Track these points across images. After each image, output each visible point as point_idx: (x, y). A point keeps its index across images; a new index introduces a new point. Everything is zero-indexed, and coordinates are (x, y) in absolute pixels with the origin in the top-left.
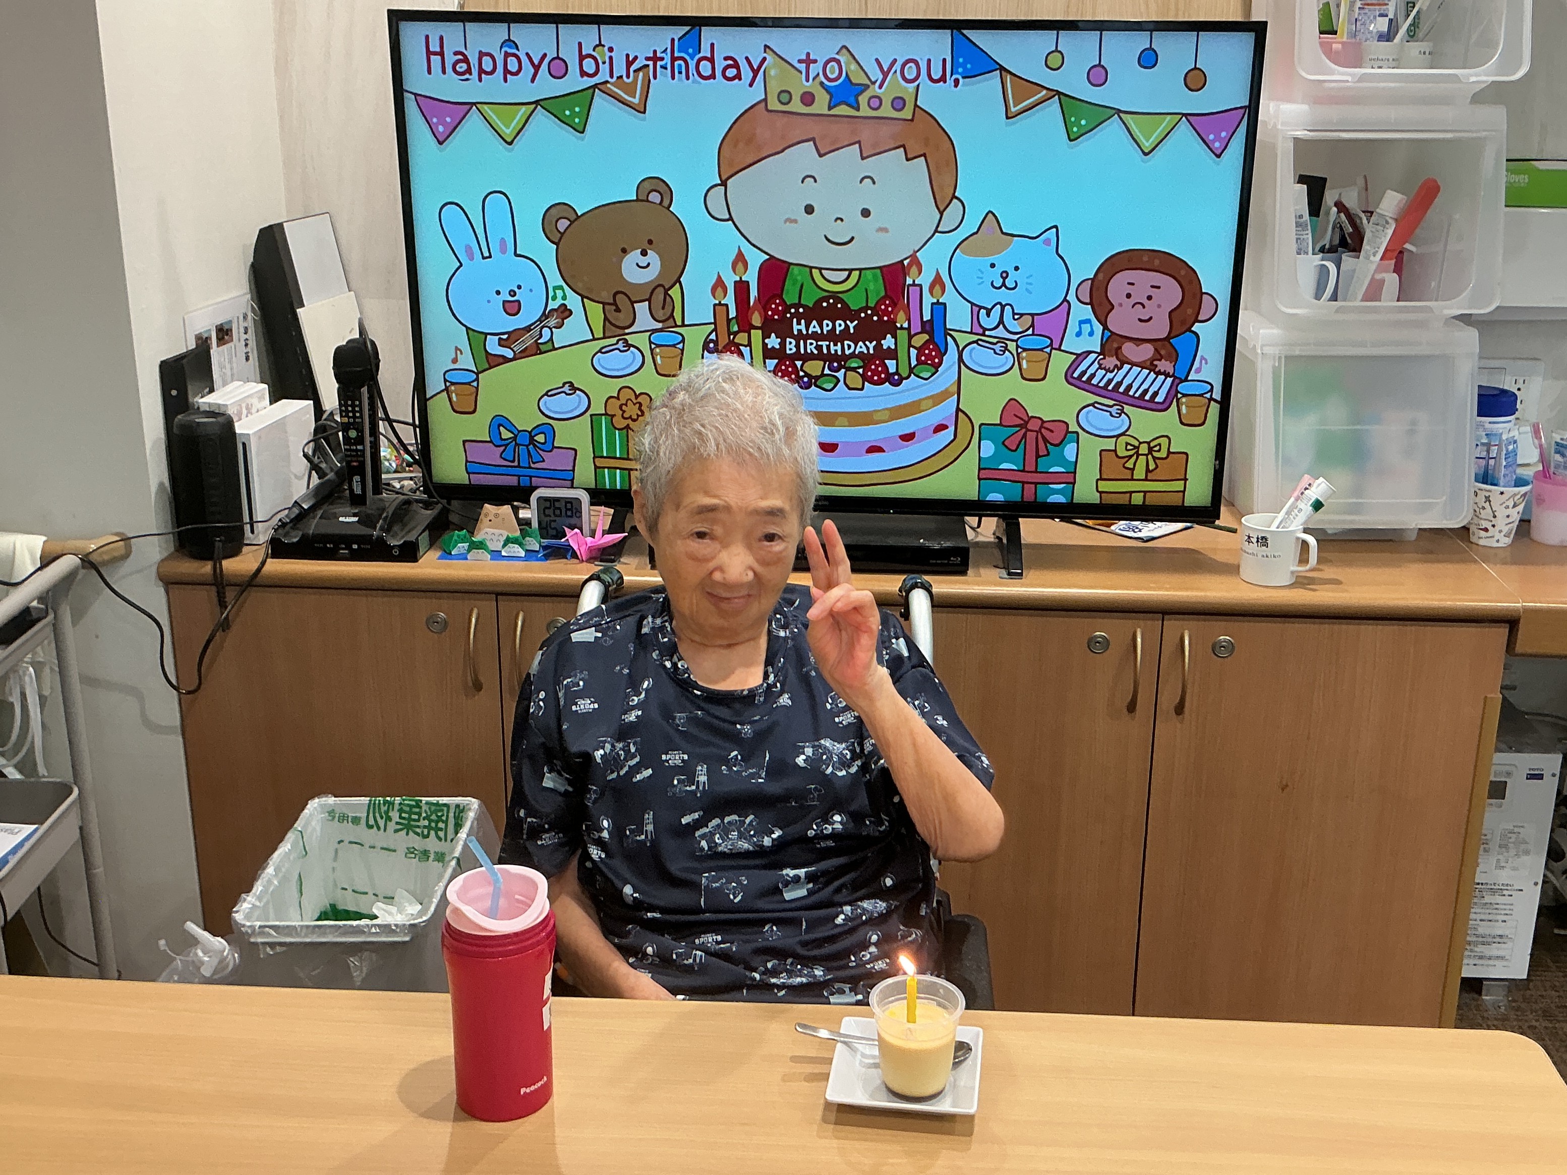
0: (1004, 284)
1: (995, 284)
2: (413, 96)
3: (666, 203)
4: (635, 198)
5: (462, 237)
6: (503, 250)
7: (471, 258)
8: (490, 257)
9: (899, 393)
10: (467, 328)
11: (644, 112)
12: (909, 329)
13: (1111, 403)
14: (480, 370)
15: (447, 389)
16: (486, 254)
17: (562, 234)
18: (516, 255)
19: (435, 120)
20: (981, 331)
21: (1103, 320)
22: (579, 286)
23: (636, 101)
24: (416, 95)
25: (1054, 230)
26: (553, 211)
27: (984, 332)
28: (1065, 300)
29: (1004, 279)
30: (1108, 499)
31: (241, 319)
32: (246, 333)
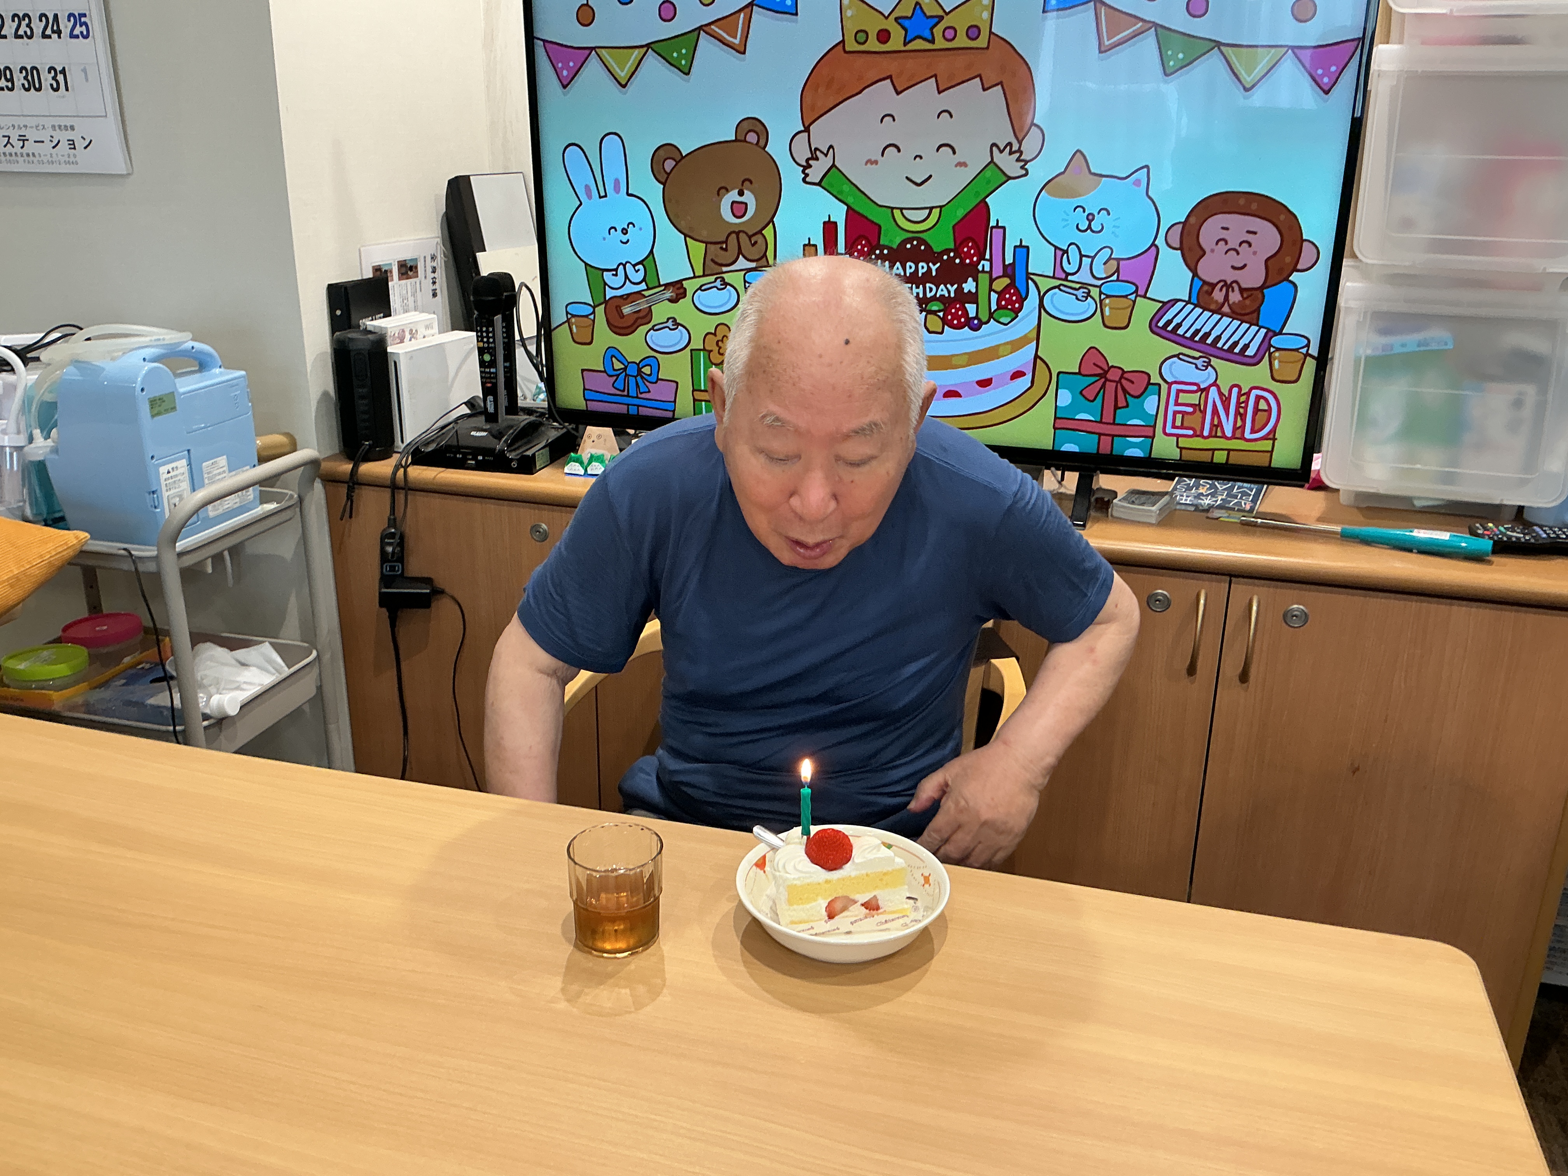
0: (1089, 227)
1: (1080, 227)
2: (542, 43)
3: (762, 143)
4: (734, 138)
5: (582, 178)
6: (617, 189)
7: (589, 196)
8: (606, 196)
9: (976, 338)
10: (586, 264)
11: (744, 53)
12: (990, 272)
13: (1197, 354)
14: (596, 303)
15: (568, 321)
16: (602, 194)
17: (669, 174)
18: (628, 194)
19: (560, 65)
20: (1063, 276)
21: (1193, 268)
22: (683, 225)
23: (737, 41)
24: (544, 41)
25: (1145, 170)
26: (661, 152)
27: (1067, 277)
28: (1153, 244)
29: (1090, 221)
30: (1188, 456)
31: (429, 259)
32: (434, 272)
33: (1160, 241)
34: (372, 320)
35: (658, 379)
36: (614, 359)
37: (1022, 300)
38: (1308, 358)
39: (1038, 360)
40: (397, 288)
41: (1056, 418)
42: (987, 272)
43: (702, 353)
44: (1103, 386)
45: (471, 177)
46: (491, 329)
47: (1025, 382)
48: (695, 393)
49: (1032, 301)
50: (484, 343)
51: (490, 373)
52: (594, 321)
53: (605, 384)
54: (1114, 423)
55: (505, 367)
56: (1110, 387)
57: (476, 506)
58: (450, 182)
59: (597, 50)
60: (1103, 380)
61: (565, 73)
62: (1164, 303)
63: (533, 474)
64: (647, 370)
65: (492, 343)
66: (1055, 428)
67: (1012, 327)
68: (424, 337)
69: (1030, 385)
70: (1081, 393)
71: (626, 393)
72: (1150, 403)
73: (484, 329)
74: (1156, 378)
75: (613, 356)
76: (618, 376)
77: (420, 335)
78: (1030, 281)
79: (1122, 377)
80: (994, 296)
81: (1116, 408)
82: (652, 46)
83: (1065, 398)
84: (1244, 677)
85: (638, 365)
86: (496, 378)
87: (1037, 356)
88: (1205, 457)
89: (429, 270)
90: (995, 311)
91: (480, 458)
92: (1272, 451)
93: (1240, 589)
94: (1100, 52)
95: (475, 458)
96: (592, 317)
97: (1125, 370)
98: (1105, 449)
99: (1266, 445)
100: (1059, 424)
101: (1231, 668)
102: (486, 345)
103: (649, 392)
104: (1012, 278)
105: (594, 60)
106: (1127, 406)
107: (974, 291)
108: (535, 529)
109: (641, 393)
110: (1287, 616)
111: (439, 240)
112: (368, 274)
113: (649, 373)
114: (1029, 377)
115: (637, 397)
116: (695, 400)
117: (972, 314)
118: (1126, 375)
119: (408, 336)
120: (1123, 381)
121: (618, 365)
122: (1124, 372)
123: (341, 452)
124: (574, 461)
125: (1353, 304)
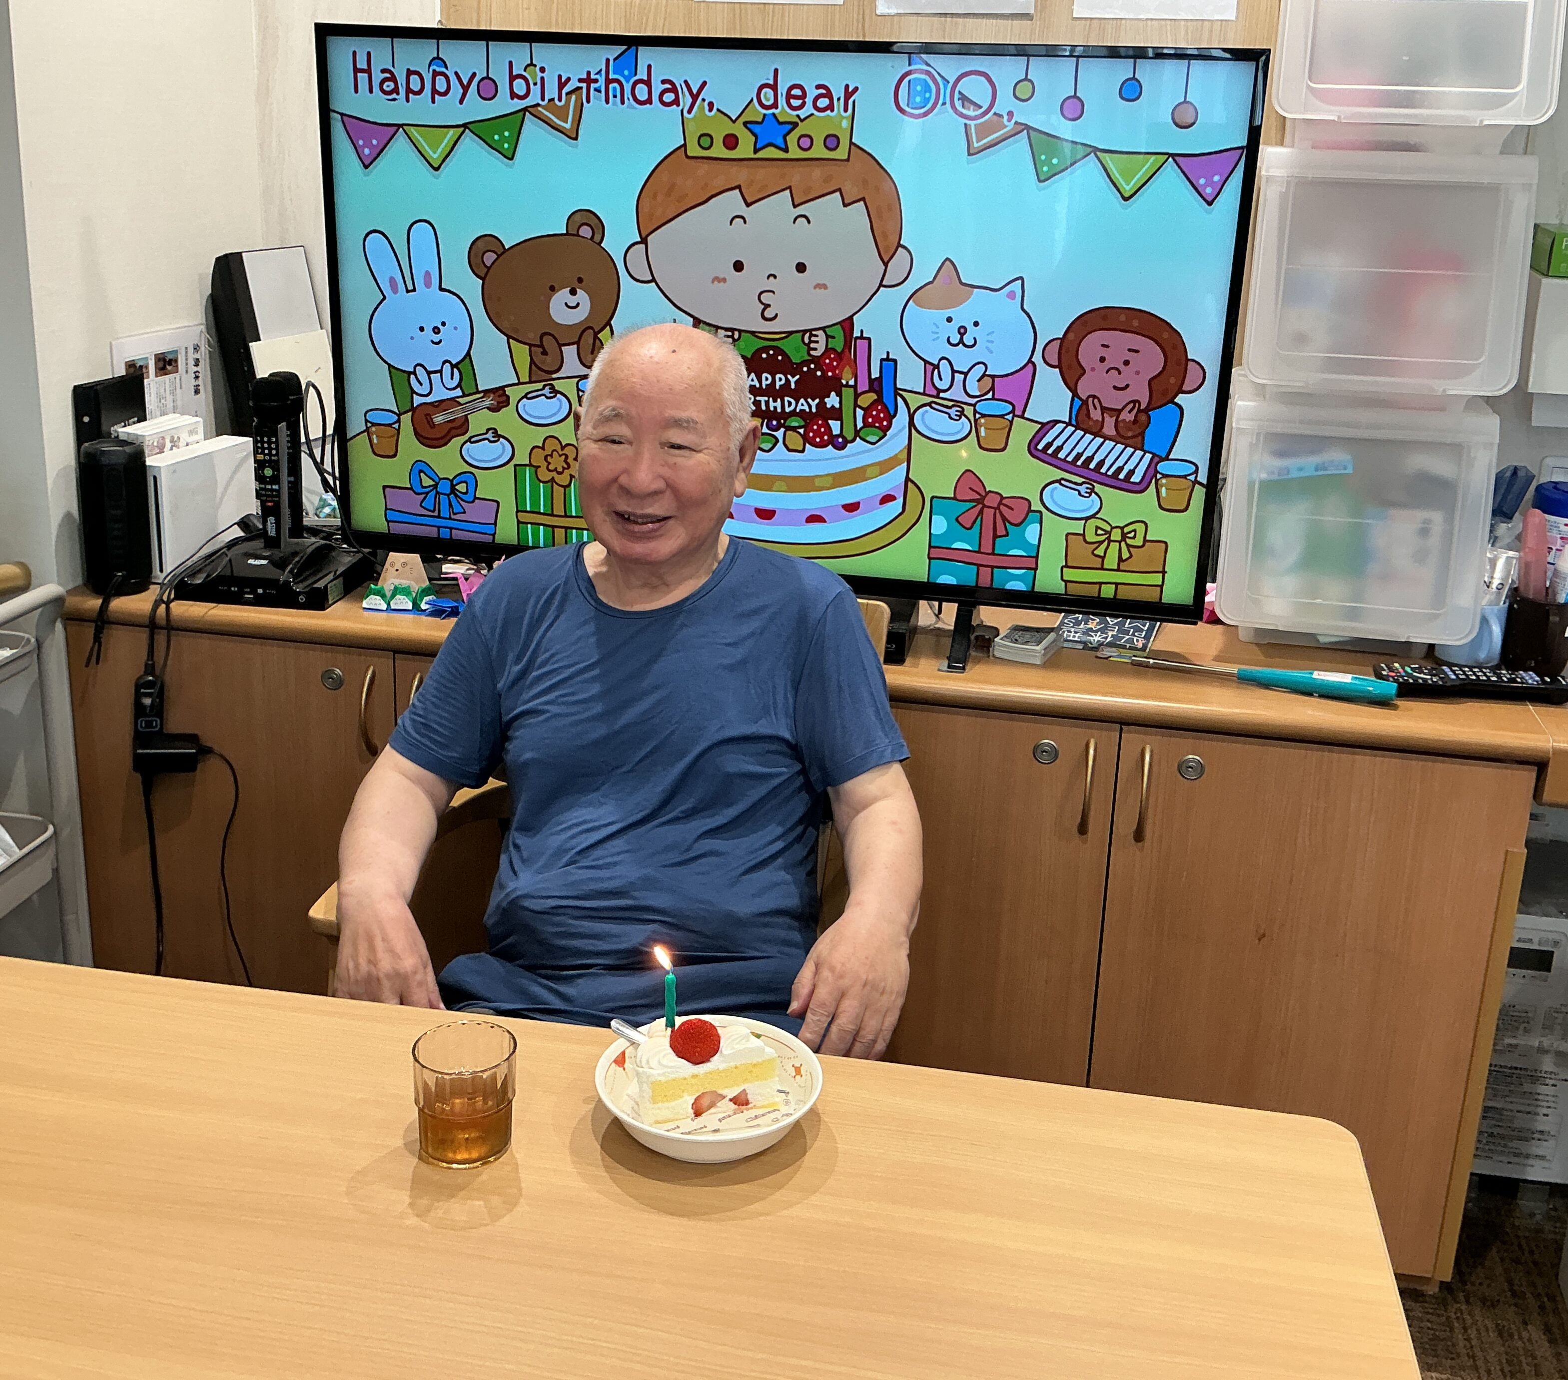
0: (961, 341)
1: (952, 341)
2: (339, 117)
3: (597, 238)
4: (565, 232)
5: (387, 269)
6: (428, 284)
7: (395, 289)
8: (414, 290)
9: (842, 457)
10: (389, 365)
11: (576, 139)
12: (855, 387)
13: (1080, 480)
14: (402, 411)
15: (367, 430)
16: (410, 287)
17: (489, 268)
18: (441, 289)
19: (361, 142)
20: (935, 393)
21: (1072, 385)
22: (505, 325)
23: (568, 126)
24: (342, 115)
25: (1020, 282)
26: (479, 243)
27: (938, 394)
28: (1030, 361)
29: (962, 335)
30: (1074, 589)
31: (191, 350)
32: (196, 365)
33: (1037, 359)
34: (125, 426)
35: (476, 498)
36: (422, 474)
37: (890, 417)
38: (1197, 485)
39: (910, 484)
40: (153, 385)
41: (930, 547)
42: (851, 386)
43: (528, 468)
44: (981, 512)
45: (243, 254)
46: (274, 439)
47: (895, 507)
48: (519, 514)
49: (901, 419)
50: (265, 455)
51: (272, 490)
52: (398, 430)
53: (411, 503)
54: (993, 554)
55: (289, 482)
56: (989, 513)
57: (255, 649)
58: (218, 259)
59: (405, 127)
60: (981, 506)
61: (367, 151)
62: (1043, 425)
63: (324, 610)
64: (462, 488)
65: (274, 455)
66: (930, 558)
67: (881, 445)
68: (187, 445)
69: (901, 510)
70: (957, 520)
71: (436, 514)
72: (1031, 532)
73: (266, 439)
74: (1036, 506)
75: (421, 471)
76: (427, 493)
77: (182, 443)
78: (899, 398)
79: (1000, 503)
80: (860, 413)
81: (995, 536)
82: (469, 126)
83: (940, 525)
84: (1139, 835)
85: (452, 481)
86: (279, 496)
87: (908, 479)
88: (1092, 591)
89: (191, 362)
90: (861, 429)
91: (260, 591)
92: (1161, 586)
93: (1132, 738)
94: (969, 154)
95: (254, 592)
96: (396, 426)
97: (1004, 496)
98: (985, 582)
99: (1156, 579)
100: (935, 553)
101: (1125, 826)
102: (267, 458)
103: (464, 512)
104: (880, 393)
105: (401, 138)
106: (1007, 535)
107: (837, 406)
108: (327, 674)
109: (455, 514)
110: (1182, 768)
111: (203, 327)
112: (121, 372)
113: (464, 491)
114: (900, 500)
115: (450, 518)
116: (519, 522)
117: (836, 431)
118: (1004, 502)
119: (168, 445)
120: (1002, 507)
121: (427, 482)
122: (1002, 498)
123: (85, 585)
124: (374, 594)
125: (1244, 425)
